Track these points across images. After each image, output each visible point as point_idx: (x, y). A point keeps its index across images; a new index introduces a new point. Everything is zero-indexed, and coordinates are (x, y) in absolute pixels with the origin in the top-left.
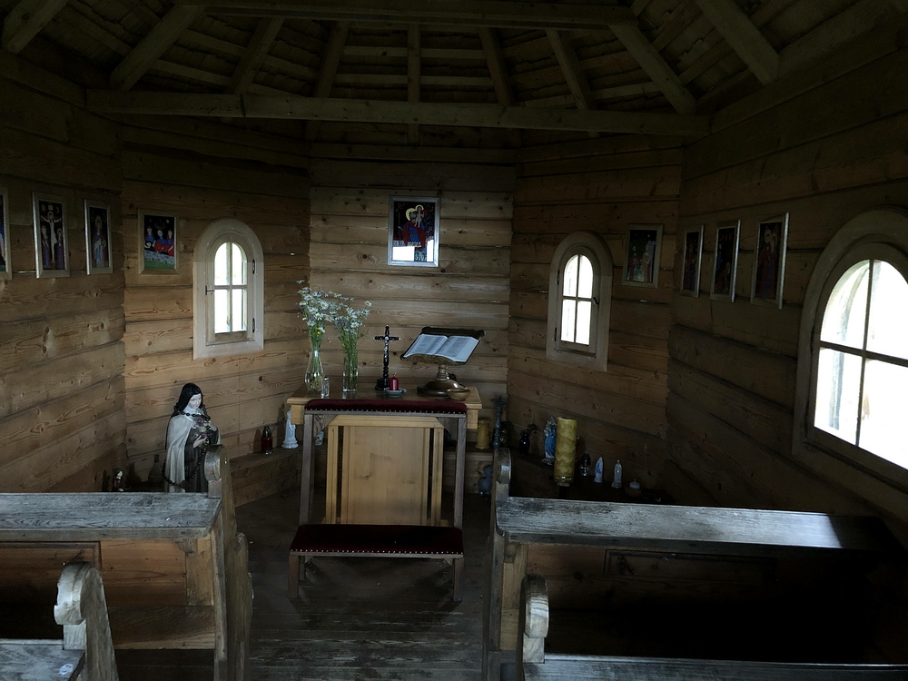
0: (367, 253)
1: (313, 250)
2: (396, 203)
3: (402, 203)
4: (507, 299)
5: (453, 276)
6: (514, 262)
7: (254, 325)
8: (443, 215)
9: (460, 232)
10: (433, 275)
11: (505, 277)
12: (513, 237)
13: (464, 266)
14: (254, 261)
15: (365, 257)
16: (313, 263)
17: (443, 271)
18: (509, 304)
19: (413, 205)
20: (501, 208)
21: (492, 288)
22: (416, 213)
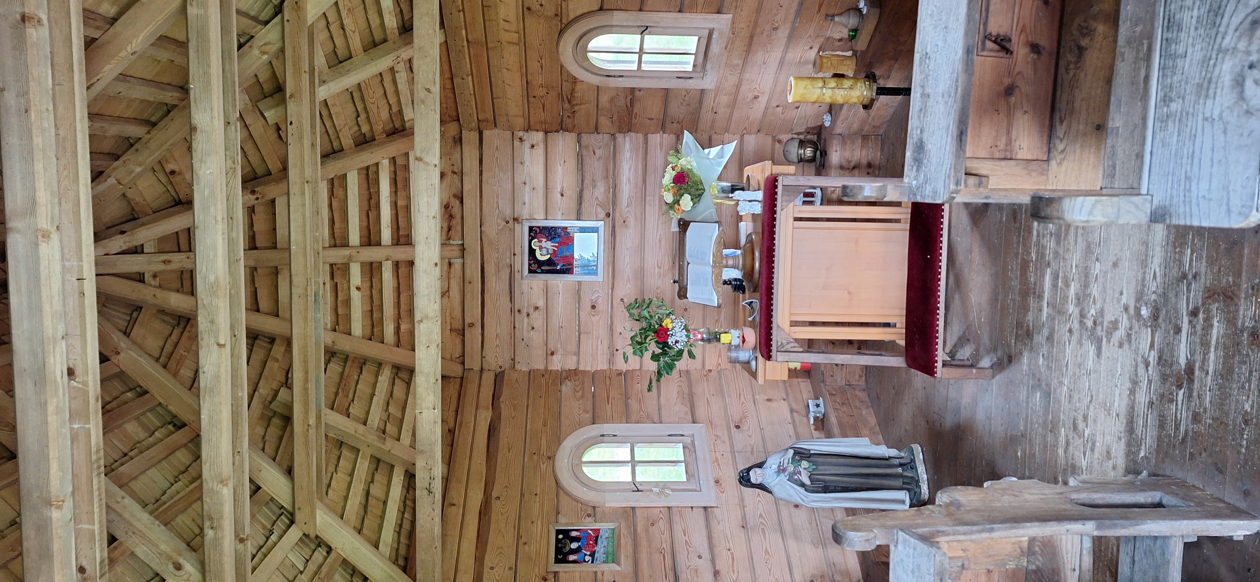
0: (589, 305)
1: (587, 366)
2: (530, 271)
3: (530, 265)
4: (640, 136)
5: (614, 203)
6: (596, 129)
7: (675, 435)
8: (542, 216)
9: (562, 195)
10: (614, 227)
11: (615, 139)
12: (567, 130)
13: (603, 190)
14: (603, 436)
15: (593, 307)
16: (602, 365)
17: (608, 215)
18: (646, 135)
19: (532, 252)
20: (533, 146)
21: (627, 155)
22: (541, 248)
